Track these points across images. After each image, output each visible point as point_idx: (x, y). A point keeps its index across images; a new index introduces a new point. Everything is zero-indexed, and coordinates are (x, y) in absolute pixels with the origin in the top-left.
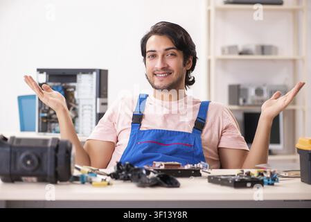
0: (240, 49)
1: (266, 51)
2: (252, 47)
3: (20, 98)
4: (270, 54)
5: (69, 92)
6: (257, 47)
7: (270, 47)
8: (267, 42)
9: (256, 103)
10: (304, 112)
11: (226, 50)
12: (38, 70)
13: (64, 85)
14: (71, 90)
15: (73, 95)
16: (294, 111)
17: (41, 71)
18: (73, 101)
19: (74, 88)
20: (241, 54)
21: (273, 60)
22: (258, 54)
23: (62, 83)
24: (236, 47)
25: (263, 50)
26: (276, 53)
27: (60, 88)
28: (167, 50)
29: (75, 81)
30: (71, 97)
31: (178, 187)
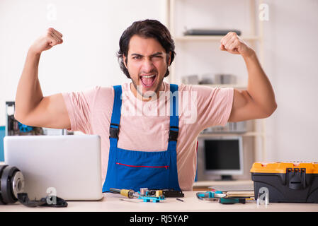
0: (200, 79)
1: (225, 80)
2: (212, 77)
4: (228, 83)
6: (216, 76)
7: (229, 76)
8: (226, 72)
9: (216, 131)
10: (263, 139)
11: (187, 80)
12: (7, 103)
16: (253, 138)
20: (201, 83)
22: (218, 83)
24: (196, 77)
25: (222, 79)
26: (235, 82)
31: (66, 206)
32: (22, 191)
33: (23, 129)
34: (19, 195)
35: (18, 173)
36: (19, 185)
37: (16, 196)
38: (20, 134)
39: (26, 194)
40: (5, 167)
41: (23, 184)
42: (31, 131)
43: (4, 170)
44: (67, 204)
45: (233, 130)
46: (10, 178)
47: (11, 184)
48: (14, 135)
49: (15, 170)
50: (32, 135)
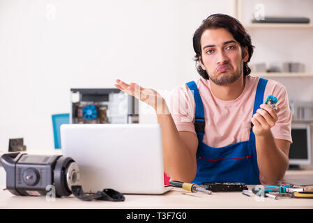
0: (268, 67)
1: (293, 68)
2: (280, 65)
3: (54, 117)
4: (297, 71)
5: (101, 111)
6: (284, 64)
7: (297, 65)
8: (294, 60)
11: (255, 68)
12: (72, 90)
13: (96, 104)
14: (103, 109)
15: (105, 114)
17: (74, 91)
18: (106, 119)
19: (107, 106)
20: (269, 71)
21: (300, 78)
22: (285, 72)
23: (95, 101)
24: (264, 65)
25: (291, 67)
26: (303, 71)
27: (93, 107)
28: (226, 43)
29: (107, 100)
30: (103, 116)
31: (123, 201)
32: (76, 184)
33: (87, 116)
34: (73, 187)
35: (72, 164)
36: (74, 177)
37: (70, 188)
38: (85, 122)
39: (80, 187)
40: (59, 157)
41: (78, 175)
42: (95, 119)
43: (58, 161)
44: (124, 198)
45: (301, 119)
46: (64, 169)
47: (65, 176)
48: (78, 122)
49: (70, 161)
50: (97, 123)
